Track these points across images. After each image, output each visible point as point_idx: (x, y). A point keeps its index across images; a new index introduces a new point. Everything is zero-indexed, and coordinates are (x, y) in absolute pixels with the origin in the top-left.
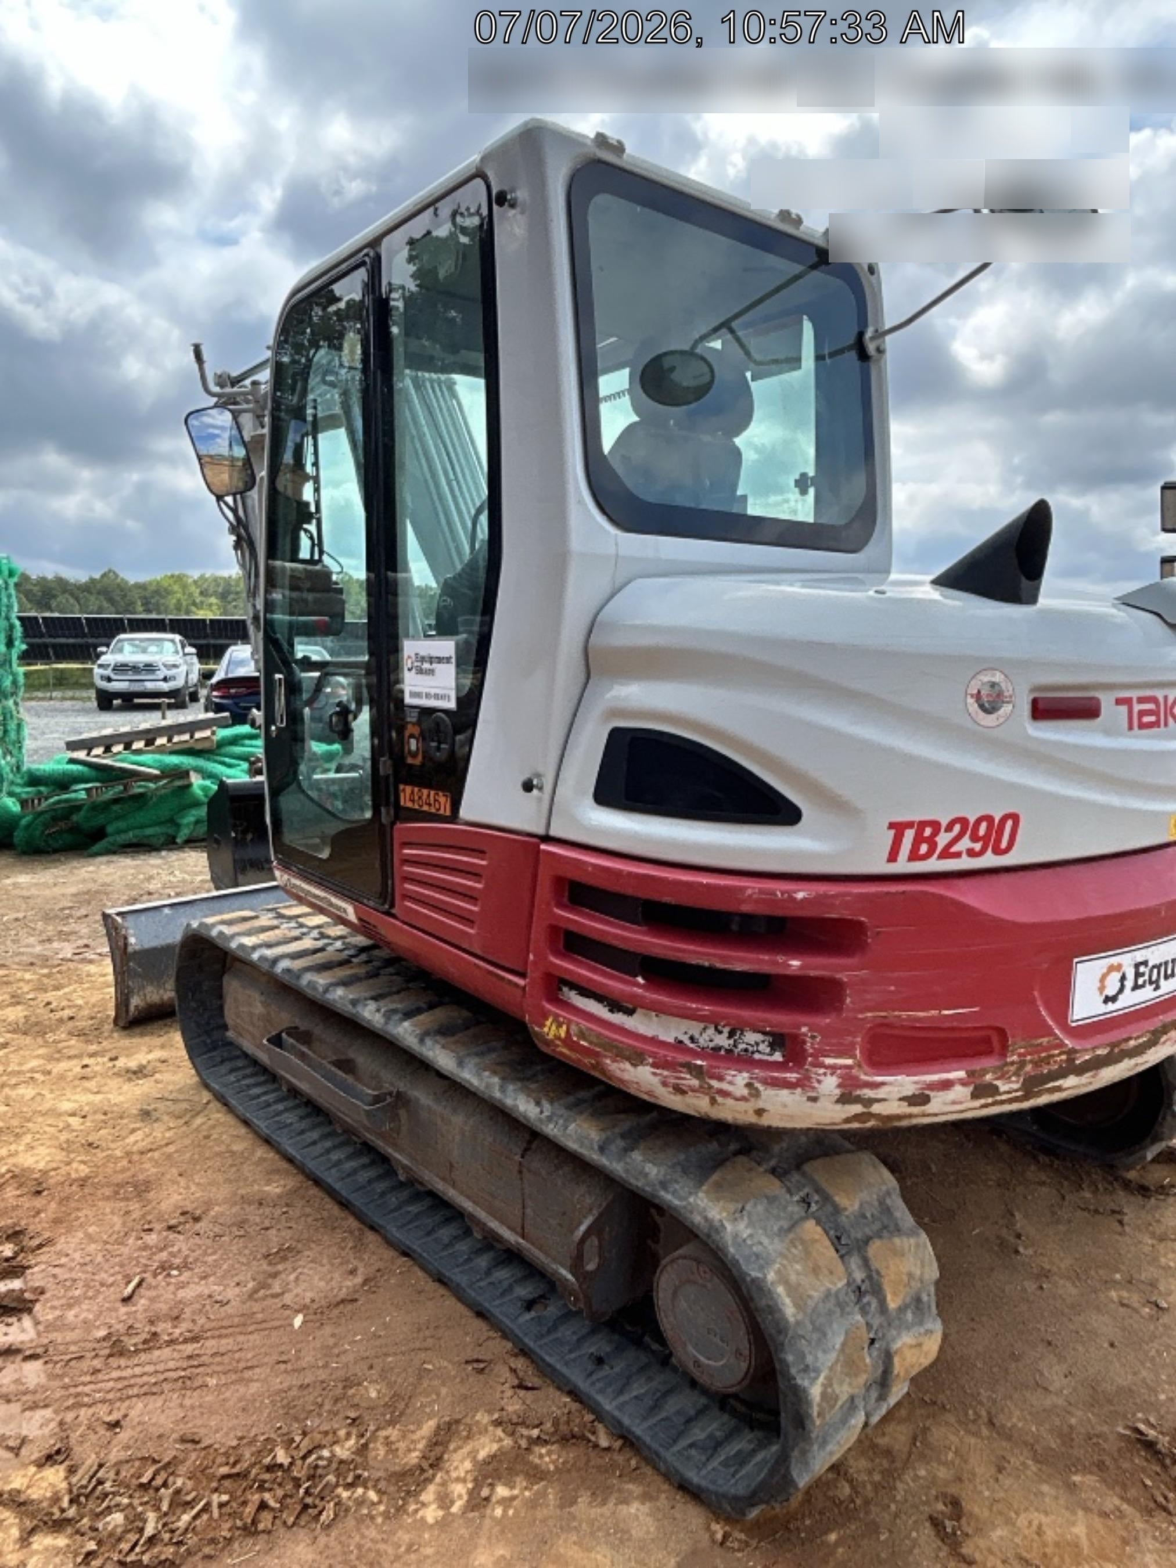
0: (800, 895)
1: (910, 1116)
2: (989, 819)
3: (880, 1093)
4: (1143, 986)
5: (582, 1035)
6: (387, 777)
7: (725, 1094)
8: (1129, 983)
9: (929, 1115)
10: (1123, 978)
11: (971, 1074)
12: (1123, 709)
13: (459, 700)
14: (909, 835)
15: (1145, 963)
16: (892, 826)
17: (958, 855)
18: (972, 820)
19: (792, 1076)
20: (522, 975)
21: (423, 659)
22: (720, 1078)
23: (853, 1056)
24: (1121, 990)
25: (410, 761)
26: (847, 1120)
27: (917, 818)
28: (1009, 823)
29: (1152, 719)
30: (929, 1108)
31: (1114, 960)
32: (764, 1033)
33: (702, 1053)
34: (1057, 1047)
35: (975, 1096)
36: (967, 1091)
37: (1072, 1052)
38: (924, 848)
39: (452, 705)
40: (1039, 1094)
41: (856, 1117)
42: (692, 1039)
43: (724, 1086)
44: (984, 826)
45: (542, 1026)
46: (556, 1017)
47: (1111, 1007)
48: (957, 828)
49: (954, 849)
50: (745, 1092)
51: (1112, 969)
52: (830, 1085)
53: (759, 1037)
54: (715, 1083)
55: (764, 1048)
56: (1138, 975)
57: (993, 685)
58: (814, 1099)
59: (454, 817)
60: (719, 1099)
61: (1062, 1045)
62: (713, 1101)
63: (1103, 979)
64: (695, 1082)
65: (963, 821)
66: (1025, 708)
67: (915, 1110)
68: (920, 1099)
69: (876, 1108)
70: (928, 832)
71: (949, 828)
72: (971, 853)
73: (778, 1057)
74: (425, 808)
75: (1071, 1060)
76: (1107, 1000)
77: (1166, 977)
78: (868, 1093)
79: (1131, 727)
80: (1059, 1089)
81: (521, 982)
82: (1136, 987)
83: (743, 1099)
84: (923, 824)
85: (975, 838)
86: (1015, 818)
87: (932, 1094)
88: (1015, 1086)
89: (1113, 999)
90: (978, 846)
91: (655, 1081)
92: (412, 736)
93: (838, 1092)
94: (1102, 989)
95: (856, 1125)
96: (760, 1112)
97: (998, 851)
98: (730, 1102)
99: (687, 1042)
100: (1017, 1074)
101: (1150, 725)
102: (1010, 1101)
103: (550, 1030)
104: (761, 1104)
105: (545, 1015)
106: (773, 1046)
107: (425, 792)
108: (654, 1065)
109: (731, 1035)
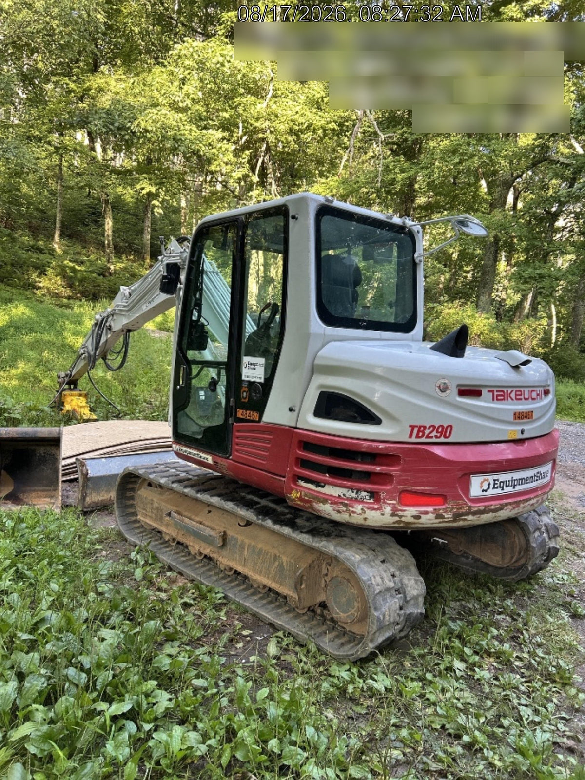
0: (380, 447)
1: (415, 523)
2: (442, 426)
3: (405, 514)
4: (497, 488)
5: (306, 495)
6: (232, 406)
7: (353, 512)
8: (492, 486)
9: (421, 524)
10: (489, 484)
11: (435, 510)
12: (491, 394)
13: (265, 379)
14: (416, 430)
15: (498, 480)
16: (410, 426)
17: (432, 437)
18: (437, 426)
19: (376, 506)
20: (284, 477)
21: (251, 364)
22: (353, 507)
23: (395, 500)
24: (489, 488)
25: (243, 400)
26: (394, 523)
27: (418, 424)
28: (449, 428)
29: (502, 398)
30: (420, 521)
31: (486, 477)
32: (368, 492)
33: (347, 499)
34: (465, 504)
35: (436, 518)
36: (434, 516)
37: (470, 507)
38: (421, 434)
39: (262, 381)
40: (460, 520)
41: (397, 522)
42: (344, 495)
43: (354, 510)
44: (440, 428)
45: (291, 494)
46: (297, 490)
47: (484, 493)
48: (432, 429)
49: (430, 435)
50: (361, 512)
51: (485, 480)
52: (388, 510)
53: (365, 494)
54: (351, 509)
55: (367, 498)
56: (495, 484)
57: (445, 383)
58: (383, 515)
59: (260, 421)
60: (352, 514)
61: (466, 504)
62: (350, 515)
63: (482, 483)
64: (344, 509)
65: (434, 426)
66: (456, 391)
67: (416, 521)
68: (417, 517)
69: (403, 519)
70: (422, 429)
71: (429, 428)
72: (436, 437)
73: (372, 501)
74: (248, 418)
75: (470, 510)
76: (483, 491)
77: (506, 486)
78: (400, 513)
79: (493, 400)
80: (465, 519)
81: (283, 479)
82: (494, 488)
83: (360, 514)
84: (420, 427)
85: (437, 432)
86: (451, 426)
87: (422, 516)
88: (450, 516)
89: (486, 491)
90: (439, 435)
91: (331, 509)
92: (244, 391)
93: (391, 512)
94: (481, 487)
95: (396, 525)
96: (365, 519)
97: (445, 437)
98: (355, 515)
99: (342, 496)
100: (450, 512)
101: (501, 400)
102: (449, 522)
103: (294, 495)
104: (365, 516)
105: (292, 489)
106: (370, 497)
107: (248, 412)
108: (331, 503)
109: (357, 493)
